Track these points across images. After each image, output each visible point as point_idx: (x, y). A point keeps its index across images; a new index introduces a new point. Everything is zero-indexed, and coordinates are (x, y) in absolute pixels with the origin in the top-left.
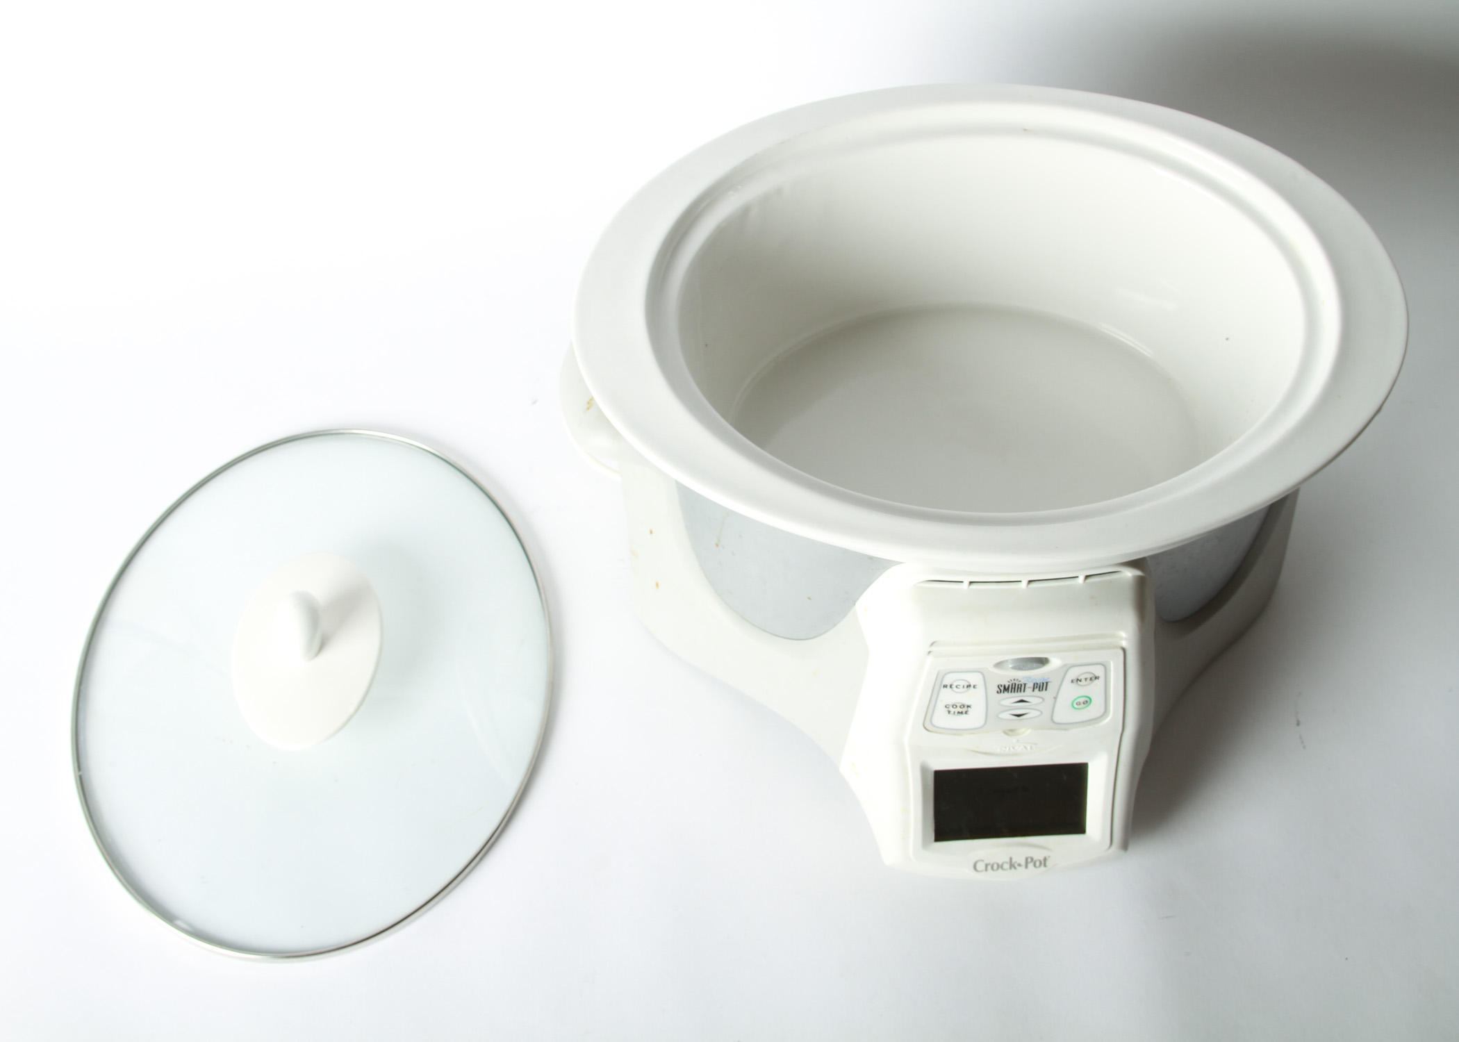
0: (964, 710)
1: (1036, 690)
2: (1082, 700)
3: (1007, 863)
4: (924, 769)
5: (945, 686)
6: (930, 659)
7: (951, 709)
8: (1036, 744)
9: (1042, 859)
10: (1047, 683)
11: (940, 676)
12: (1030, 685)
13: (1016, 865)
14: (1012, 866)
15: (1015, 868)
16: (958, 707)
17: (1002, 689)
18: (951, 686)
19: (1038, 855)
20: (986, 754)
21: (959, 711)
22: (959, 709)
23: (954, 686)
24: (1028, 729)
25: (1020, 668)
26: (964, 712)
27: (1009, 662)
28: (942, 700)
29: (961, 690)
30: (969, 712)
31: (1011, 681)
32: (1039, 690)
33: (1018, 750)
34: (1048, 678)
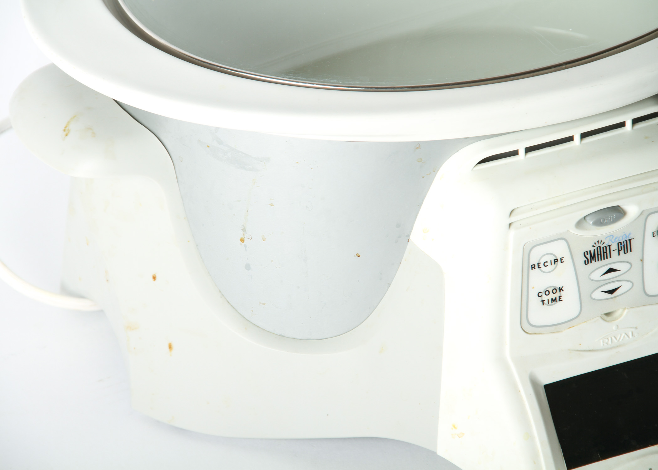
0: (557, 295)
1: (622, 252)
4: (534, 383)
5: (533, 267)
6: (512, 232)
7: (545, 298)
8: (636, 328)
10: (630, 240)
11: (527, 252)
12: (614, 247)
16: (551, 292)
17: (588, 256)
18: (538, 264)
20: (589, 351)
21: (552, 299)
22: (552, 296)
23: (542, 265)
24: (625, 308)
25: (601, 223)
26: (558, 299)
27: (588, 218)
28: (533, 288)
29: (550, 268)
30: (562, 298)
31: (594, 245)
32: (625, 253)
33: (621, 340)
34: (629, 235)
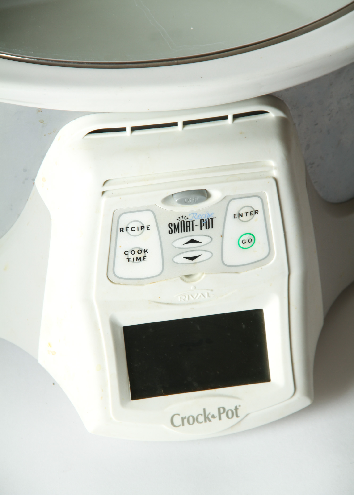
0: (142, 255)
1: (204, 228)
2: (246, 237)
3: (202, 415)
4: (113, 325)
5: (121, 230)
6: (104, 200)
7: (130, 256)
8: (212, 290)
9: (233, 408)
10: (212, 219)
13: (210, 416)
14: (207, 418)
15: (210, 421)
16: (136, 253)
17: (173, 228)
18: (127, 228)
19: (230, 405)
20: (168, 304)
21: (137, 258)
22: (137, 255)
23: (129, 229)
24: (203, 273)
25: (185, 202)
26: (142, 258)
27: (175, 196)
28: (120, 247)
29: (136, 232)
30: (146, 258)
31: (179, 219)
32: (206, 228)
33: (197, 298)
34: (212, 214)
